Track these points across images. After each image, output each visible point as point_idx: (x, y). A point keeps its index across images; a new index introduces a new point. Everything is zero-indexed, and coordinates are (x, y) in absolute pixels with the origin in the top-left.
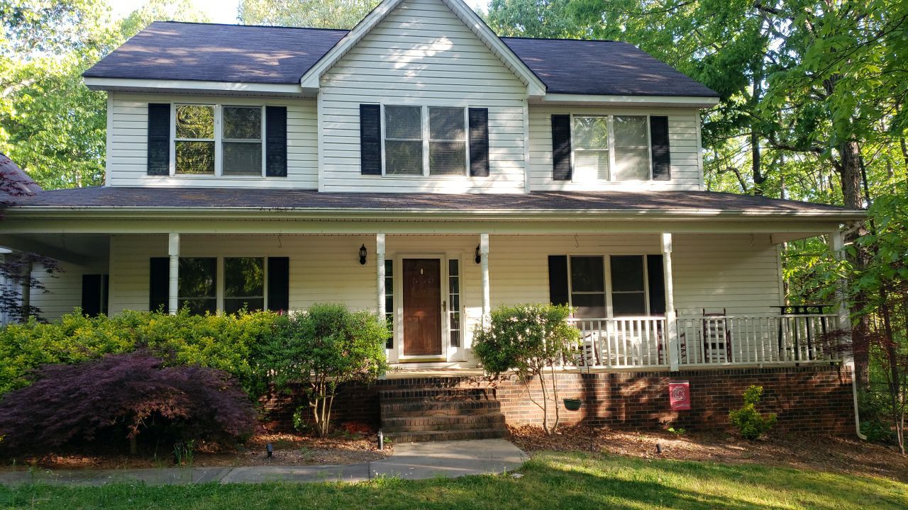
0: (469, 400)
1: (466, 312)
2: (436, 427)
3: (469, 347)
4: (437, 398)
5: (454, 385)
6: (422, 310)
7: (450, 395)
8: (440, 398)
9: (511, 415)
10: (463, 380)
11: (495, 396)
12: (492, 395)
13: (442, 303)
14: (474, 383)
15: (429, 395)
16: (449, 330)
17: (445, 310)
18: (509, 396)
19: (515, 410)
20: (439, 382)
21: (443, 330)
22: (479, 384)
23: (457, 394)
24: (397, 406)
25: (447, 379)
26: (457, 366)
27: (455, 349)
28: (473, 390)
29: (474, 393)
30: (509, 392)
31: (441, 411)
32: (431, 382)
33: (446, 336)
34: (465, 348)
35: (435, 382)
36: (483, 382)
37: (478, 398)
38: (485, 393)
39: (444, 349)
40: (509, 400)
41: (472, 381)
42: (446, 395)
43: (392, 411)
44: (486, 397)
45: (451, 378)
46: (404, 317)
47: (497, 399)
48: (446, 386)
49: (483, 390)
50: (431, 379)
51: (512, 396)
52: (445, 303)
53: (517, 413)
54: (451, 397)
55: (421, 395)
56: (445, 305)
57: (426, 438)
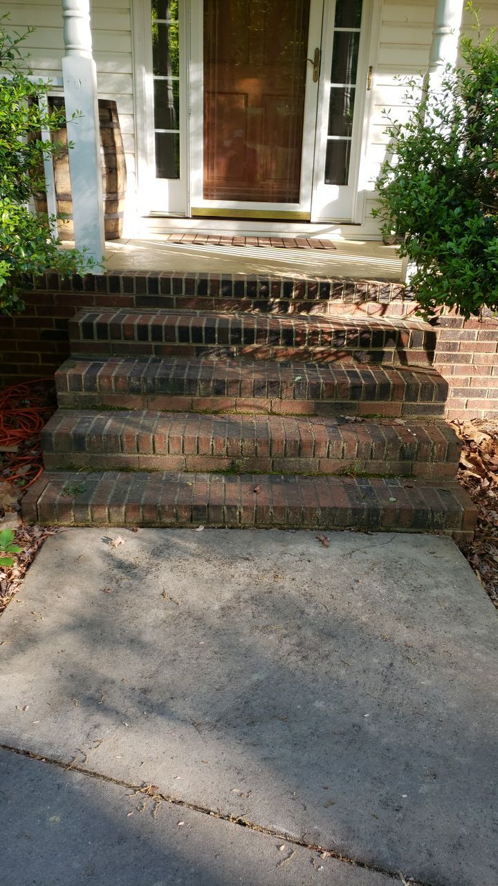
0: (345, 364)
1: (374, 87)
2: (225, 463)
3: (371, 187)
4: (248, 349)
5: (308, 307)
6: (255, 77)
7: (289, 343)
8: (256, 350)
9: (464, 400)
10: (337, 295)
11: (430, 357)
12: (421, 349)
13: (311, 55)
14: (369, 306)
15: (223, 340)
16: (324, 136)
17: (317, 77)
18: (468, 348)
19: (478, 387)
20: (265, 294)
21: (308, 138)
22: (385, 307)
23: (312, 343)
24: (115, 371)
25: (289, 285)
26: (336, 235)
27: (334, 190)
28: (365, 330)
29: (364, 343)
30: (470, 336)
31: (251, 401)
32: (239, 293)
33: (314, 154)
34: (360, 189)
35: (252, 294)
36: (399, 302)
37: (377, 358)
38: (400, 344)
39: (304, 190)
40: (466, 359)
41: (365, 297)
42: (275, 343)
43: (91, 388)
44: (403, 357)
45: (302, 285)
46: (206, 92)
47: (436, 365)
48: (284, 306)
49: (393, 336)
50: (240, 284)
51: (478, 348)
52: (318, 53)
53: (481, 393)
54: (292, 350)
55: (198, 339)
56: (317, 63)
57: (176, 516)
